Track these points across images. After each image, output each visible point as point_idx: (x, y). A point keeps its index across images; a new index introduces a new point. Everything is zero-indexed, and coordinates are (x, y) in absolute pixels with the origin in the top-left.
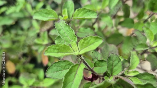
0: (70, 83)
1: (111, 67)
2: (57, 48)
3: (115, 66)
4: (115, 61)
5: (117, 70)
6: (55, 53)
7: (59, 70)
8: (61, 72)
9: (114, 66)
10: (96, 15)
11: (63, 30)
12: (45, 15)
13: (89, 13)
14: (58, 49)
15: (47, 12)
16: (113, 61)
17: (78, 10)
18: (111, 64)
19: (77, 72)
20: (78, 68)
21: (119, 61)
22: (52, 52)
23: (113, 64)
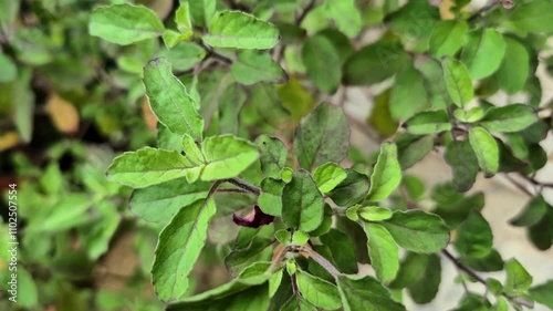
0: (177, 252)
1: (296, 208)
2: (141, 159)
3: (307, 206)
4: (307, 192)
5: (310, 219)
6: (136, 174)
7: (162, 196)
8: (167, 200)
9: (303, 206)
10: (274, 36)
11: (167, 93)
12: (123, 20)
13: (255, 27)
14: (145, 163)
15: (131, 13)
16: (302, 194)
17: (222, 15)
18: (297, 200)
19: (196, 221)
20: (201, 208)
21: (316, 197)
22: (128, 171)
23: (300, 201)
